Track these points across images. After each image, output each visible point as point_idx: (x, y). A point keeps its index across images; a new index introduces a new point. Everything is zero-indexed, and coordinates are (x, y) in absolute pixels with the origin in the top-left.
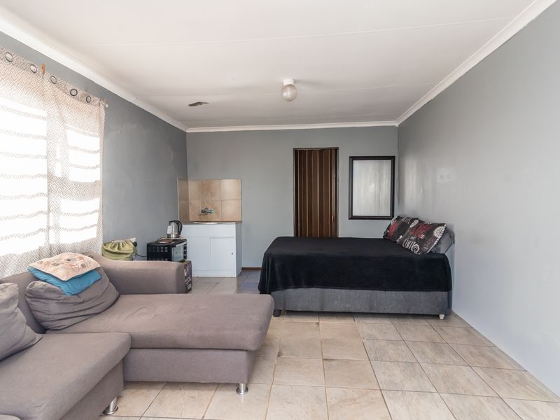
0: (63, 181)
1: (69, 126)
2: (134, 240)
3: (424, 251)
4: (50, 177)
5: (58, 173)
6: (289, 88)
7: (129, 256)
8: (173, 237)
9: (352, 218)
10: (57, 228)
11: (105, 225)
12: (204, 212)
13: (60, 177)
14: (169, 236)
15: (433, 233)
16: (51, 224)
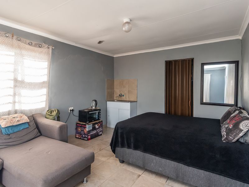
0: (22, 82)
1: (26, 58)
2: (72, 108)
3: (229, 139)
4: (16, 80)
5: (19, 79)
6: (127, 24)
7: (53, 117)
8: (94, 108)
9: (202, 103)
10: (20, 102)
11: (50, 101)
12: (121, 96)
13: (21, 80)
14: (92, 107)
15: (239, 125)
16: (17, 100)
